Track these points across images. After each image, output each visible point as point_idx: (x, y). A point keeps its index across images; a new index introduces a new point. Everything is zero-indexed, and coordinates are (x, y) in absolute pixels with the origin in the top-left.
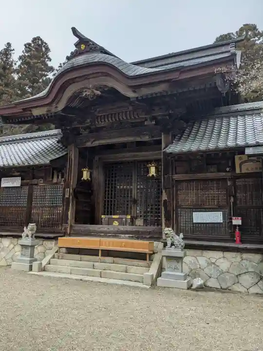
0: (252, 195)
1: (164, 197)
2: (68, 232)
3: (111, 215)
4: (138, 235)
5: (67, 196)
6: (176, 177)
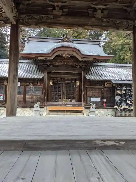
0: (108, 93)
1: (83, 93)
2: (46, 105)
3: (62, 98)
4: (73, 105)
5: (44, 91)
6: (87, 87)
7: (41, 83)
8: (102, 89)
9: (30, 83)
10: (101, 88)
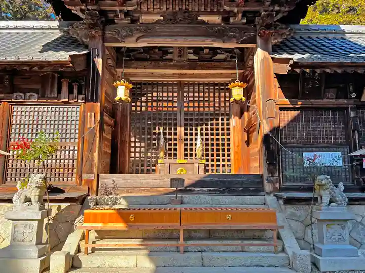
5: (90, 125)
6: (280, 102)
7: (75, 92)
8: (352, 114)
9: (25, 93)
10: (347, 108)
